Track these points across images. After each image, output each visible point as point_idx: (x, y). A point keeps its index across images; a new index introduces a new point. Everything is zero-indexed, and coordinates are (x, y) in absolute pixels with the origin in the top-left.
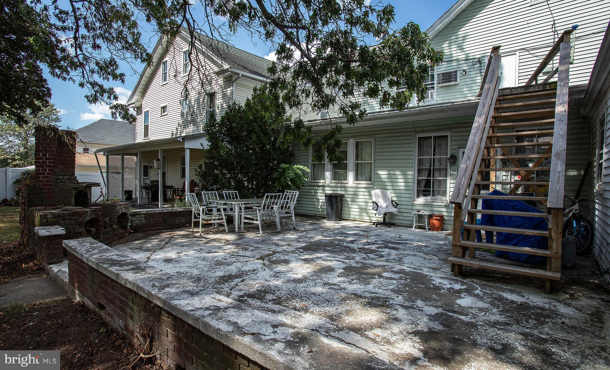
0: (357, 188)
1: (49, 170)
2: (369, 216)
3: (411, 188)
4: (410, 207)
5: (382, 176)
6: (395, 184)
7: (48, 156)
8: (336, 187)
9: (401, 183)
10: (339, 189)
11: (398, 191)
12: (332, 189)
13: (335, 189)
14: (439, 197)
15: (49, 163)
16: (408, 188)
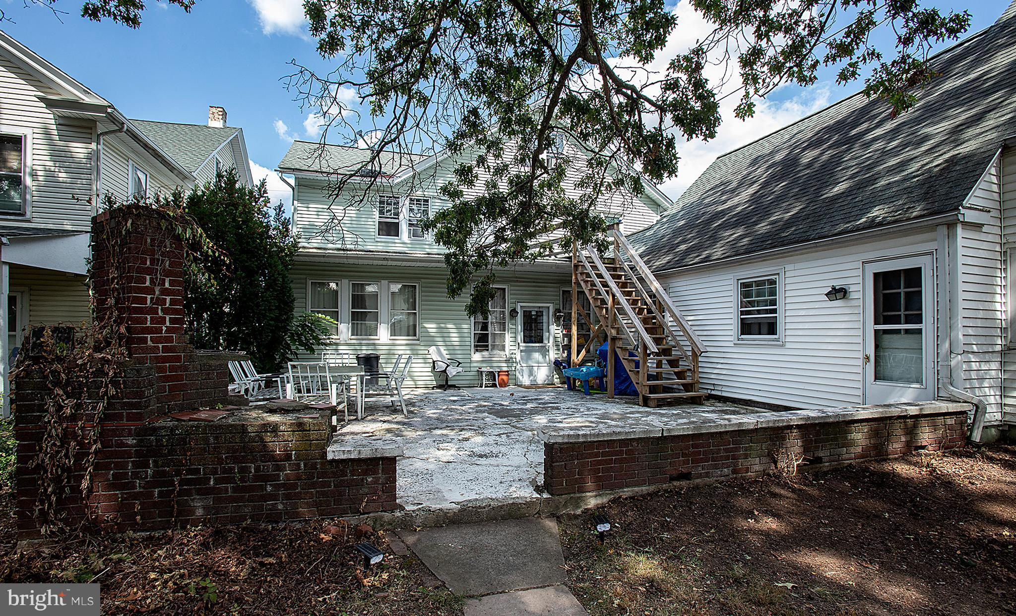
0: (394, 345)
1: (172, 321)
2: (414, 380)
3: (468, 343)
4: (468, 365)
5: (430, 330)
6: (447, 339)
7: (167, 285)
8: (360, 345)
9: (455, 338)
10: (364, 348)
11: (451, 348)
12: (352, 348)
13: (358, 347)
14: (496, 352)
15: (172, 302)
16: (463, 344)
